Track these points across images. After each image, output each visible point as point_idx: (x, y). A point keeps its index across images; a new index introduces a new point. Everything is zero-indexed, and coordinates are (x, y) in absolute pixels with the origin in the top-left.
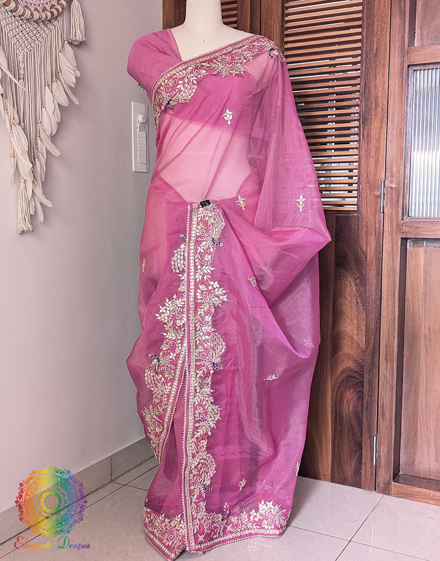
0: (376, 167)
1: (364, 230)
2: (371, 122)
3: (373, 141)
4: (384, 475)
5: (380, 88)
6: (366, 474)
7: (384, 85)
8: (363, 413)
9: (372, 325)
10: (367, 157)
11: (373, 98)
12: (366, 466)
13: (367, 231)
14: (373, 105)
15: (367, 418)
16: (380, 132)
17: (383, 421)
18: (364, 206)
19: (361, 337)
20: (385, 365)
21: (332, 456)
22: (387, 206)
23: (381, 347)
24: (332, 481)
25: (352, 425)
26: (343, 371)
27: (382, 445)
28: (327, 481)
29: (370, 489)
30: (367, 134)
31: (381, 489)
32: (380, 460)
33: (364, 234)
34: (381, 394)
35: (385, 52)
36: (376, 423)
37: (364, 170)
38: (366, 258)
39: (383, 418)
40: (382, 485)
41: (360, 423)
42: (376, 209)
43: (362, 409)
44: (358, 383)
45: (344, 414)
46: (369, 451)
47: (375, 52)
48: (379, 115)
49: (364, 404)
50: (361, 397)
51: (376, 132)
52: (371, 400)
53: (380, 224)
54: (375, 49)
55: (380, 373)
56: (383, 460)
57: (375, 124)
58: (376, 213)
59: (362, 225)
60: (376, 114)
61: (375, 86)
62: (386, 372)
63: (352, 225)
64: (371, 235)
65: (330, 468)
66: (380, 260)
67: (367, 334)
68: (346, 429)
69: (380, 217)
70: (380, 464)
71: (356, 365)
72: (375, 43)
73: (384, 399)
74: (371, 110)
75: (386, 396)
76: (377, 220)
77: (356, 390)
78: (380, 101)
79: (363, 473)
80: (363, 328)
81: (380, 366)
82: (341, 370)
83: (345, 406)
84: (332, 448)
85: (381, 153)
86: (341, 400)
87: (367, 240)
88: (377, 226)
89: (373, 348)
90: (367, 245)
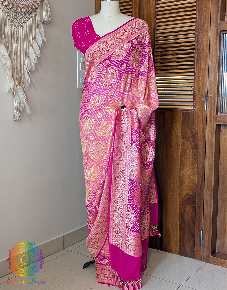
0: (203, 86)
1: (197, 119)
2: (201, 62)
3: (202, 72)
4: (207, 252)
5: (205, 44)
6: (197, 251)
7: (207, 41)
8: (195, 218)
9: (201, 171)
10: (198, 80)
11: (202, 49)
12: (197, 247)
13: (198, 120)
14: (202, 52)
15: (198, 221)
16: (205, 67)
17: (206, 223)
18: (197, 107)
19: (195, 177)
20: (207, 192)
21: (179, 241)
22: (209, 107)
23: (205, 183)
24: (179, 255)
25: (190, 225)
26: (185, 196)
27: (205, 236)
28: (177, 254)
29: (199, 260)
30: (199, 68)
31: (205, 259)
32: (204, 244)
33: (196, 122)
34: (205, 208)
35: (208, 24)
36: (202, 224)
37: (196, 87)
38: (198, 135)
39: (206, 221)
40: (205, 258)
41: (194, 224)
42: (203, 108)
43: (195, 216)
44: (193, 202)
45: (186, 219)
46: (198, 239)
47: (203, 24)
48: (205, 58)
49: (196, 214)
50: (194, 210)
51: (203, 67)
52: (200, 211)
53: (205, 117)
54: (203, 23)
55: (205, 197)
56: (206, 244)
57: (203, 63)
58: (203, 111)
59: (195, 117)
60: (203, 57)
61: (203, 42)
62: (208, 196)
63: (190, 117)
64: (200, 122)
65: (178, 247)
66: (205, 136)
67: (198, 176)
68: (187, 226)
69: (205, 112)
70: (204, 246)
71: (192, 192)
72: (203, 19)
73: (207, 211)
74: (201, 55)
75: (208, 209)
76: (203, 114)
77: (192, 205)
78: (205, 50)
79: (195, 251)
80: (196, 172)
81: (205, 193)
82: (184, 194)
83: (186, 214)
84: (180, 237)
85: (206, 78)
86: (184, 211)
87: (198, 125)
88: (203, 117)
89: (201, 183)
90: (198, 128)
